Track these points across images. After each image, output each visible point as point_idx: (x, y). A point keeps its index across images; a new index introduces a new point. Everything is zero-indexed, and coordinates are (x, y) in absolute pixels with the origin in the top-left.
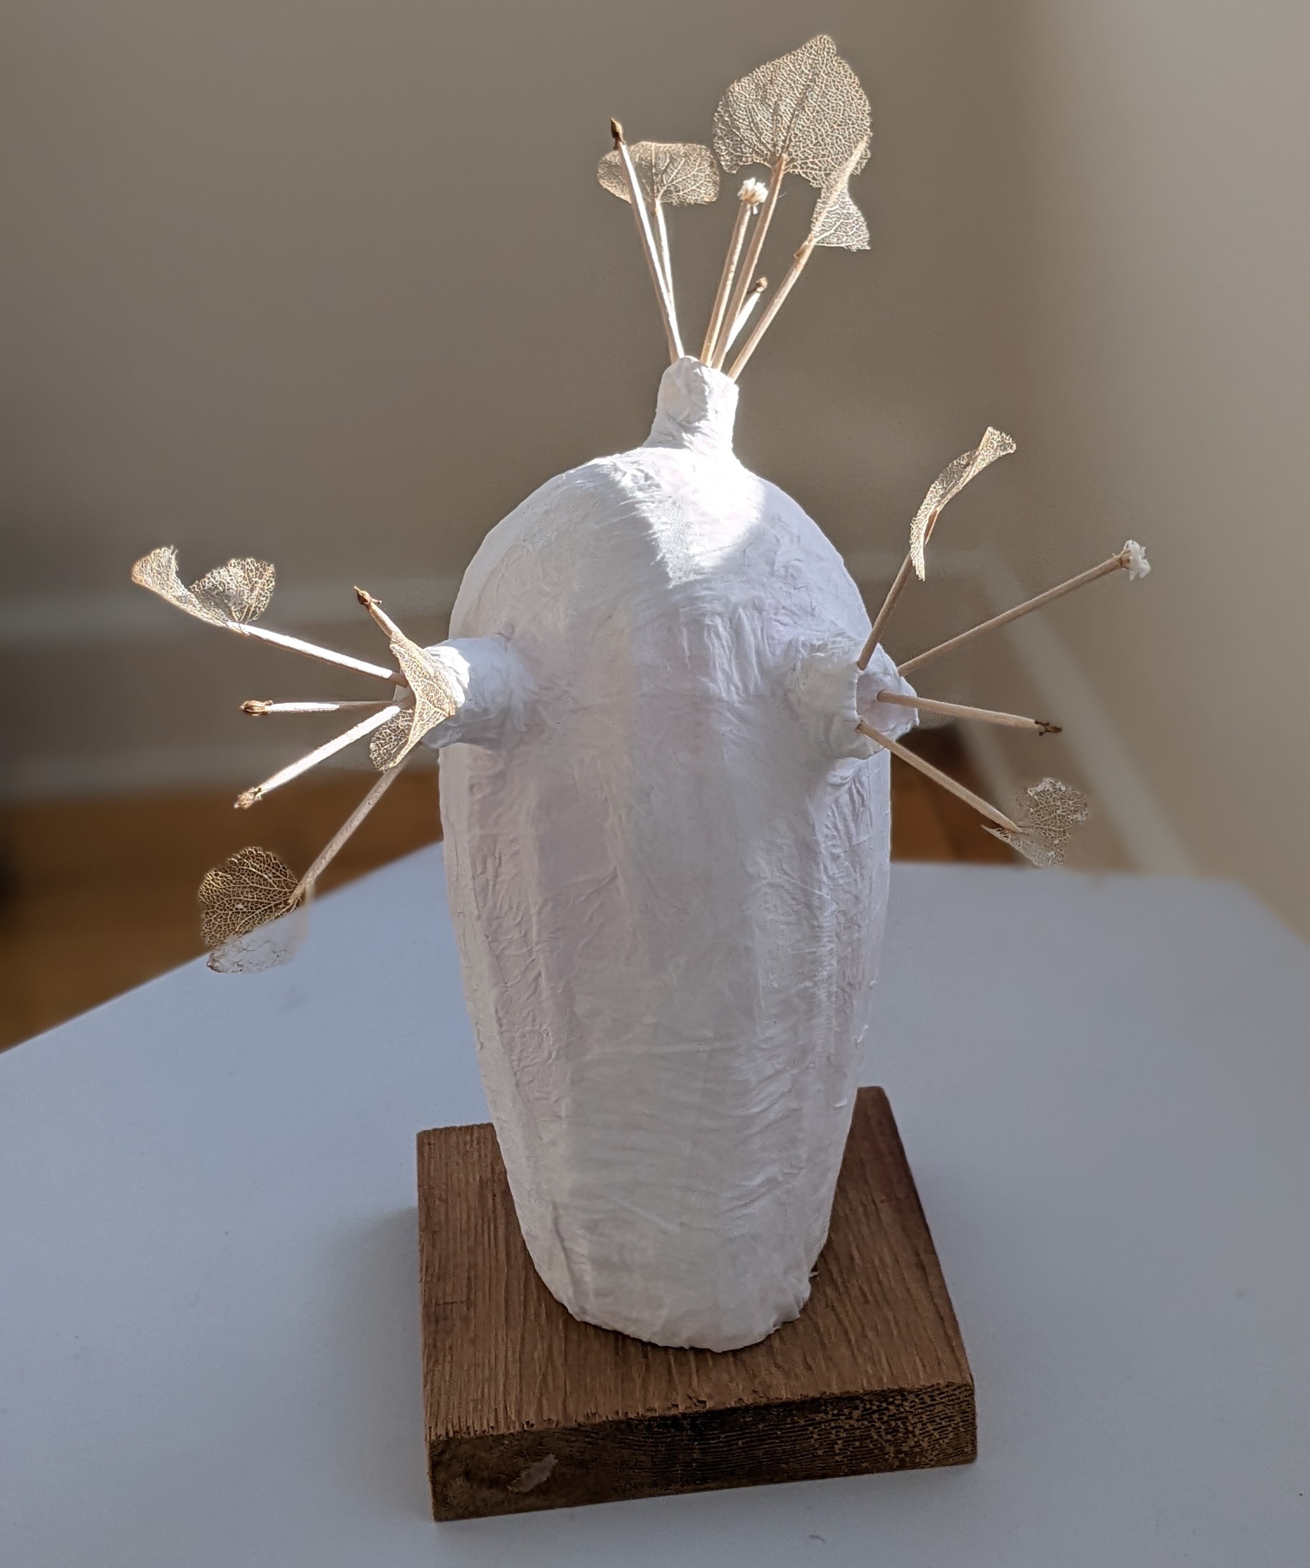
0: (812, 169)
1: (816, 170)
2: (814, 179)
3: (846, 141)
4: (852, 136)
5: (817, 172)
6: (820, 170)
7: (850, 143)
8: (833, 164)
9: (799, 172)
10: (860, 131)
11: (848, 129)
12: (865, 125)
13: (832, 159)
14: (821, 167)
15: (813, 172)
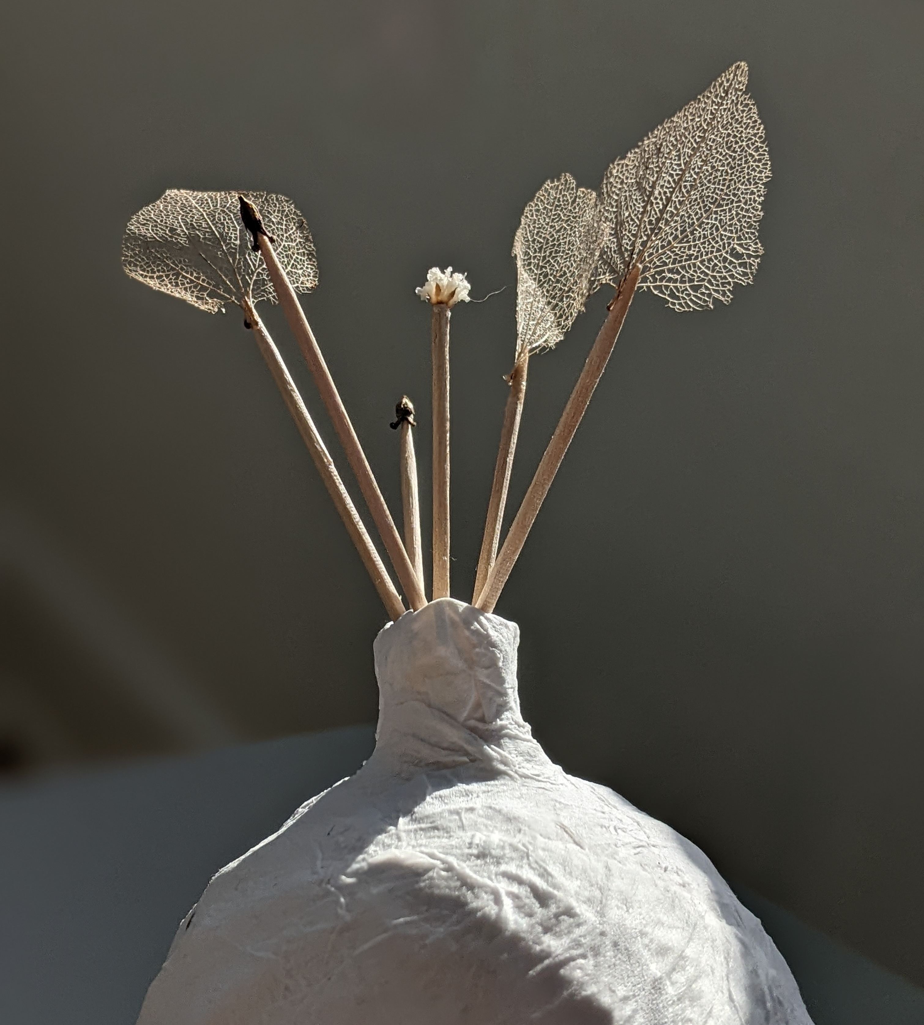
0: (670, 280)
1: (676, 281)
2: (672, 295)
3: (725, 230)
4: (735, 221)
5: (678, 285)
6: (683, 282)
7: (731, 232)
8: (703, 268)
9: (648, 287)
10: (747, 211)
11: (730, 210)
12: (755, 201)
13: (702, 262)
14: (684, 276)
15: (671, 285)
